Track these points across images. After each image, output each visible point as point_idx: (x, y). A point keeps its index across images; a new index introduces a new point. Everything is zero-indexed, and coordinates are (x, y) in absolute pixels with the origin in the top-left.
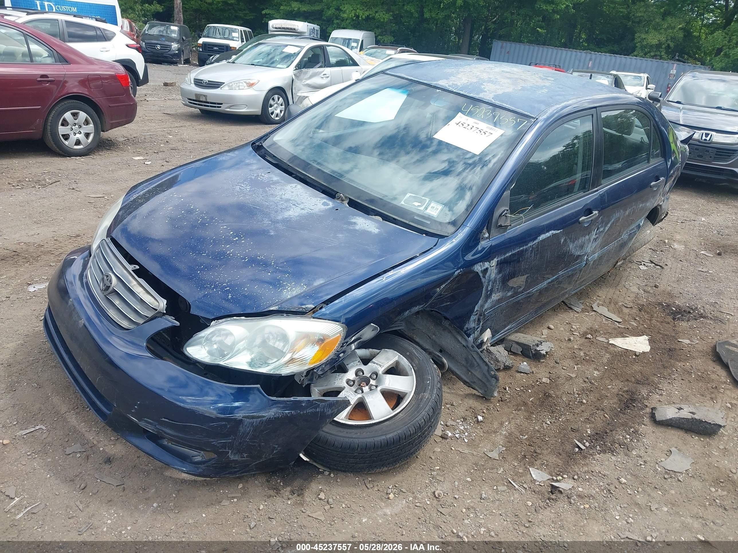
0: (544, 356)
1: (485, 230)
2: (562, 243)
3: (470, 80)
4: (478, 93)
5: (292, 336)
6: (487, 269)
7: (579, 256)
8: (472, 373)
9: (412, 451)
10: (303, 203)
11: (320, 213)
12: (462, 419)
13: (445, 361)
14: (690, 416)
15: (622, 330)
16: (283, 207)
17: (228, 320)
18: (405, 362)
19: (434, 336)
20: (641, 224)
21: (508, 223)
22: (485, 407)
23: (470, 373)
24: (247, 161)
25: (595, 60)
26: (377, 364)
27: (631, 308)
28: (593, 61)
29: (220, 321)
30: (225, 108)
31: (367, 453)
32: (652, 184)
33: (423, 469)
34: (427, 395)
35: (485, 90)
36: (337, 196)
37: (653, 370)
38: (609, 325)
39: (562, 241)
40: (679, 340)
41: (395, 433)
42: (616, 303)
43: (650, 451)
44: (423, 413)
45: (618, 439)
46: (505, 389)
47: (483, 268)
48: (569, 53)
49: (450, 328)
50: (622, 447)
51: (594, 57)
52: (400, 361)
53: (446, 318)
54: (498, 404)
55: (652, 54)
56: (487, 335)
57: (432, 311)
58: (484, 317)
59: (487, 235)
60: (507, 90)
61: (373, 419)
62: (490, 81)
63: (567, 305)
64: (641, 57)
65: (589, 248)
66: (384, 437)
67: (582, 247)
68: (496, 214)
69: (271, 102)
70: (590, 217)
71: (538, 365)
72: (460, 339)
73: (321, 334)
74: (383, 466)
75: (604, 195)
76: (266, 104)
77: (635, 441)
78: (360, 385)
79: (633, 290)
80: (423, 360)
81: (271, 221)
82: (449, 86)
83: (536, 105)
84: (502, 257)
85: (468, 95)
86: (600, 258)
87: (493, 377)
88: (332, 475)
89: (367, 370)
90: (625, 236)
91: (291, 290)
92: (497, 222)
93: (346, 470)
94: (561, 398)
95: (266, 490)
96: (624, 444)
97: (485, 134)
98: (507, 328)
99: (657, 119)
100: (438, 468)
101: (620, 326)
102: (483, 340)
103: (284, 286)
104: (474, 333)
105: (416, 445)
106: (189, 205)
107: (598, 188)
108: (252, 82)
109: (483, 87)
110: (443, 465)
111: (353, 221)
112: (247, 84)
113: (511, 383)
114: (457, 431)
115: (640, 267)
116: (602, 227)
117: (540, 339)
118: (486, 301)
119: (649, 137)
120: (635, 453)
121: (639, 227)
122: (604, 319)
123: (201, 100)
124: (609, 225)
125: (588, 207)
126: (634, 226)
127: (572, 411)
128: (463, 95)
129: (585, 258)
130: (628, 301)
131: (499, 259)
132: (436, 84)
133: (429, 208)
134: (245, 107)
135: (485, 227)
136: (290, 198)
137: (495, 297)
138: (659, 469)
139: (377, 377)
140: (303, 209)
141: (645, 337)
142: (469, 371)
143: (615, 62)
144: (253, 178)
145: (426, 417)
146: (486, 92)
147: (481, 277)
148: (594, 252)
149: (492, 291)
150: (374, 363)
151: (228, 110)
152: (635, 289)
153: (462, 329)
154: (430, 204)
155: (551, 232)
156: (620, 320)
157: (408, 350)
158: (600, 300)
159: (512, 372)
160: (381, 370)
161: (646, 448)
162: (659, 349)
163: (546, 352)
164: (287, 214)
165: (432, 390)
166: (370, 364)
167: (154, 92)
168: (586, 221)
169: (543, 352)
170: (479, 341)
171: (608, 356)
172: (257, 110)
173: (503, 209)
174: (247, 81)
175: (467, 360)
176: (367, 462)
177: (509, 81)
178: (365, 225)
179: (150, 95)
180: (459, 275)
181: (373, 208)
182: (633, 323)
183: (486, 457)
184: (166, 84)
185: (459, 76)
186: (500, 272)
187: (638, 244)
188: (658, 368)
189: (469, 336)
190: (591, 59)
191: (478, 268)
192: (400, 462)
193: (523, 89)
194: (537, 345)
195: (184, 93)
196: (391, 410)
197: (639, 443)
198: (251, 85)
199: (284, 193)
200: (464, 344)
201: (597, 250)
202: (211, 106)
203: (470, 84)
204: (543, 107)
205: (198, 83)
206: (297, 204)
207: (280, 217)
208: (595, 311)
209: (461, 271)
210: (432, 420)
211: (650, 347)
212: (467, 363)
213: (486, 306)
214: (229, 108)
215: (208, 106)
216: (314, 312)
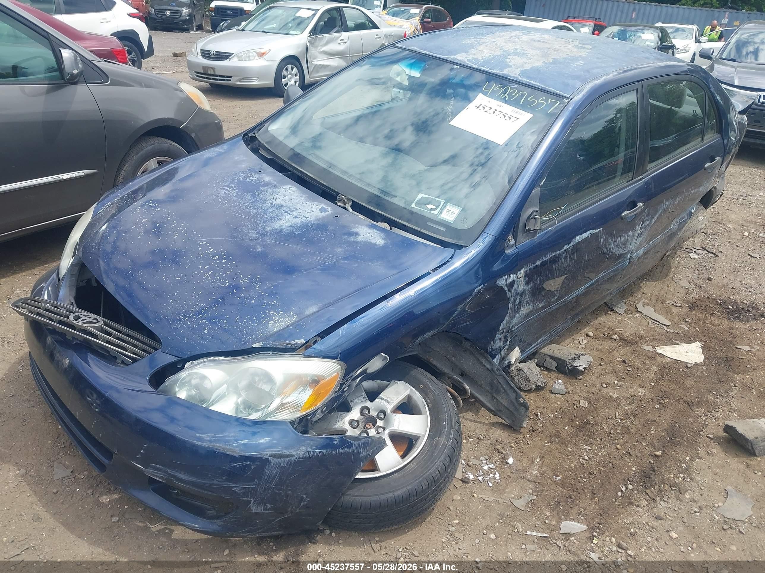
0: (582, 373)
1: (510, 237)
2: (601, 243)
3: (493, 52)
4: (502, 70)
5: (279, 379)
6: (513, 282)
7: (620, 256)
8: (497, 400)
9: (425, 507)
10: (296, 209)
11: (316, 222)
12: (487, 457)
13: (467, 387)
15: (671, 336)
16: (274, 215)
17: (205, 362)
18: (418, 397)
19: (453, 359)
20: (693, 211)
21: (538, 226)
22: (513, 440)
23: (495, 400)
24: (236, 158)
25: (639, 10)
26: (385, 400)
27: (681, 306)
28: (637, 12)
29: (196, 362)
30: (235, 82)
31: (372, 513)
32: (706, 166)
33: (439, 523)
34: (442, 440)
35: (511, 64)
36: (338, 197)
37: (707, 386)
38: (656, 329)
39: (602, 240)
40: (737, 346)
41: (405, 489)
42: (664, 301)
43: (705, 493)
44: (438, 463)
45: (668, 479)
46: (537, 415)
47: (509, 282)
48: (611, 3)
49: (471, 349)
50: (673, 489)
51: (637, 7)
52: (412, 395)
53: (466, 339)
54: (528, 436)
55: (702, 2)
56: (516, 354)
57: (451, 332)
58: (512, 334)
59: (513, 242)
60: (537, 64)
61: (380, 471)
62: (516, 53)
63: (608, 305)
64: (690, 5)
65: (632, 246)
66: (391, 495)
67: (625, 245)
68: (524, 217)
69: (285, 72)
70: (634, 211)
71: (575, 382)
72: (483, 361)
73: (314, 375)
74: (392, 525)
75: (650, 184)
76: (279, 75)
77: (689, 480)
78: (364, 428)
79: (683, 285)
80: (438, 395)
81: (258, 233)
82: (469, 61)
83: (570, 82)
84: (532, 266)
85: (490, 71)
86: (646, 253)
87: (522, 406)
88: (333, 534)
89: (374, 406)
90: (674, 226)
91: (278, 321)
92: (525, 225)
94: (601, 424)
96: (676, 485)
97: (510, 119)
98: (539, 341)
99: (712, 90)
100: (457, 521)
101: (668, 330)
102: (510, 362)
103: (270, 316)
104: (500, 352)
105: (430, 500)
106: (166, 216)
107: (644, 175)
108: (262, 51)
109: (507, 60)
110: (463, 517)
111: (355, 230)
112: (257, 53)
113: (544, 408)
114: (481, 472)
115: (691, 255)
116: (647, 220)
117: (577, 352)
118: (513, 317)
119: (703, 112)
120: (688, 497)
121: (690, 214)
122: (650, 322)
123: (209, 73)
124: (656, 217)
125: (632, 199)
126: (685, 214)
127: (614, 442)
128: (484, 71)
129: (629, 256)
130: (678, 298)
131: (528, 269)
132: (454, 59)
133: (445, 211)
134: (256, 80)
135: (511, 233)
136: (282, 203)
137: (523, 311)
138: (717, 518)
139: (385, 415)
140: (296, 217)
141: (698, 344)
142: (495, 398)
144: (241, 179)
145: (441, 468)
146: (511, 67)
147: (507, 292)
148: (638, 249)
149: (520, 305)
150: (382, 399)
151: (239, 83)
152: (684, 283)
153: (485, 349)
154: (445, 206)
155: (588, 232)
156: (668, 323)
157: (421, 382)
158: (645, 298)
159: (546, 391)
160: (389, 408)
161: (702, 489)
162: (714, 358)
163: (584, 368)
164: (277, 225)
165: (449, 434)
166: (377, 400)
167: (163, 64)
168: (629, 216)
169: (581, 368)
170: (506, 362)
171: (655, 369)
172: (269, 82)
173: (531, 210)
174: (258, 51)
175: (492, 385)
176: (373, 522)
177: (538, 52)
178: (368, 235)
179: (159, 67)
180: (479, 291)
181: (380, 212)
182: (683, 326)
183: (513, 506)
184: (175, 55)
185: (480, 48)
186: (528, 283)
187: (688, 233)
188: (714, 383)
189: (493, 357)
190: (634, 10)
191: (502, 282)
192: (412, 519)
193: (555, 62)
194: (575, 359)
195: (191, 65)
196: (400, 459)
197: (693, 483)
198: (262, 55)
199: (275, 198)
200: (488, 366)
201: (643, 245)
202: (220, 80)
203: (493, 58)
204: (578, 84)
205: (206, 54)
206: (290, 210)
207: (269, 229)
208: (640, 312)
209: (482, 288)
210: (449, 470)
211: (703, 356)
212: (492, 389)
213: (514, 322)
214: (240, 81)
215: (217, 80)
216: (306, 348)
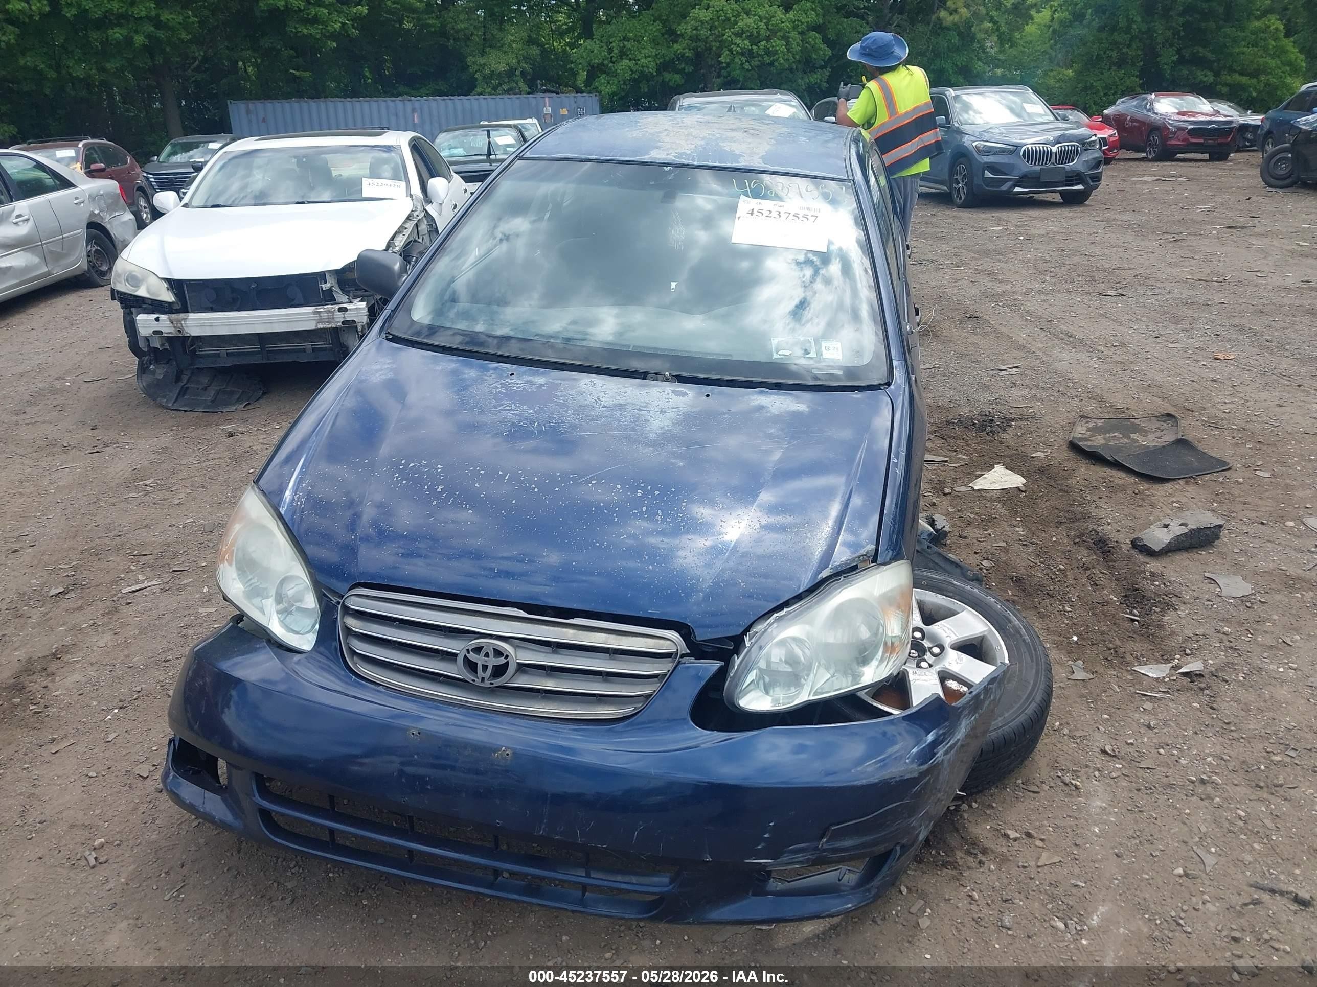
4: (736, 161)
14: (1184, 530)
15: (967, 470)
16: (631, 419)
18: (932, 597)
25: (421, 109)
28: (419, 111)
34: (1018, 623)
35: (737, 153)
38: (941, 469)
40: (1033, 455)
48: (374, 105)
51: (417, 105)
52: (921, 598)
55: (505, 87)
64: (490, 94)
77: (1168, 584)
81: (648, 446)
88: (974, 805)
93: (980, 788)
95: (939, 872)
101: (953, 465)
109: (727, 149)
111: (754, 403)
132: (652, 159)
133: (824, 351)
141: (999, 467)
143: (455, 109)
146: (742, 156)
156: (943, 459)
169: (948, 529)
178: (777, 404)
182: (960, 456)
183: (1078, 682)
190: (414, 110)
203: (704, 149)
211: (1019, 476)
